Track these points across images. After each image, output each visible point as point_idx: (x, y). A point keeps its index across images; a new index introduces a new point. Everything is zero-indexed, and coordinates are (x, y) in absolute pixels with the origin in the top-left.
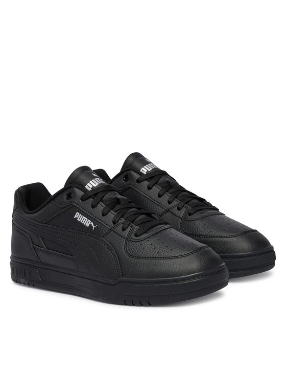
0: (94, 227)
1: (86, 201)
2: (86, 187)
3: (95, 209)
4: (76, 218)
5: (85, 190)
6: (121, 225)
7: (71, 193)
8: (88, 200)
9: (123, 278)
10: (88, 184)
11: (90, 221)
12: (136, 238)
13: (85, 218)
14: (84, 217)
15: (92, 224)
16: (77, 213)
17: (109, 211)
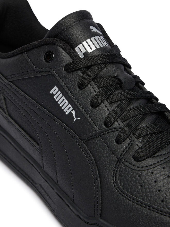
0: (75, 119)
1: (72, 74)
2: (77, 49)
3: (83, 91)
4: (53, 95)
5: (74, 55)
6: (116, 133)
7: (52, 53)
8: (75, 73)
9: (101, 220)
10: (80, 46)
11: (71, 108)
12: (134, 162)
13: (65, 100)
14: (63, 98)
15: (74, 113)
16: (55, 87)
17: (103, 102)
